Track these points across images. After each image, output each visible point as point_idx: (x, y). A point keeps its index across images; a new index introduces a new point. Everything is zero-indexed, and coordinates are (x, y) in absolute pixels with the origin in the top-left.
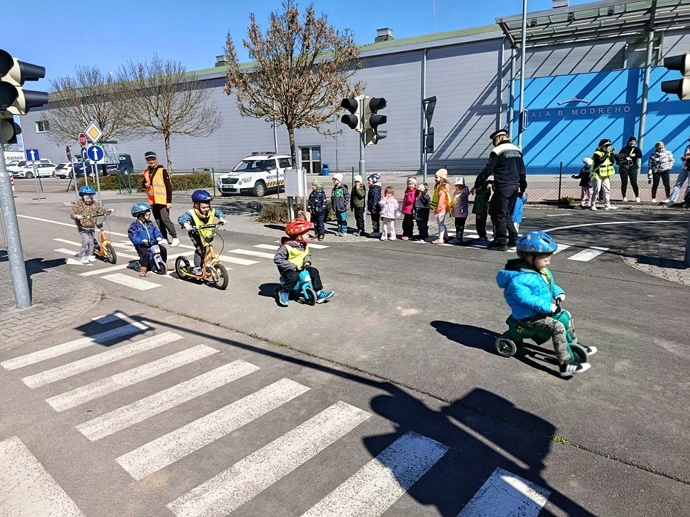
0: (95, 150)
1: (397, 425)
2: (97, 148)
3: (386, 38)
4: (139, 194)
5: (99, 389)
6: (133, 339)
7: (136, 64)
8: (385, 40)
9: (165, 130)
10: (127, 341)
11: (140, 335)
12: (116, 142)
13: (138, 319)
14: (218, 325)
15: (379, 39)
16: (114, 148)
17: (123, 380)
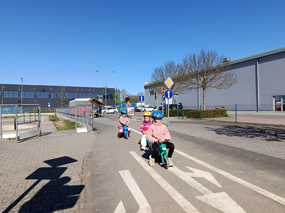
2: (170, 91)
4: (187, 119)
7: (192, 54)
12: (178, 94)
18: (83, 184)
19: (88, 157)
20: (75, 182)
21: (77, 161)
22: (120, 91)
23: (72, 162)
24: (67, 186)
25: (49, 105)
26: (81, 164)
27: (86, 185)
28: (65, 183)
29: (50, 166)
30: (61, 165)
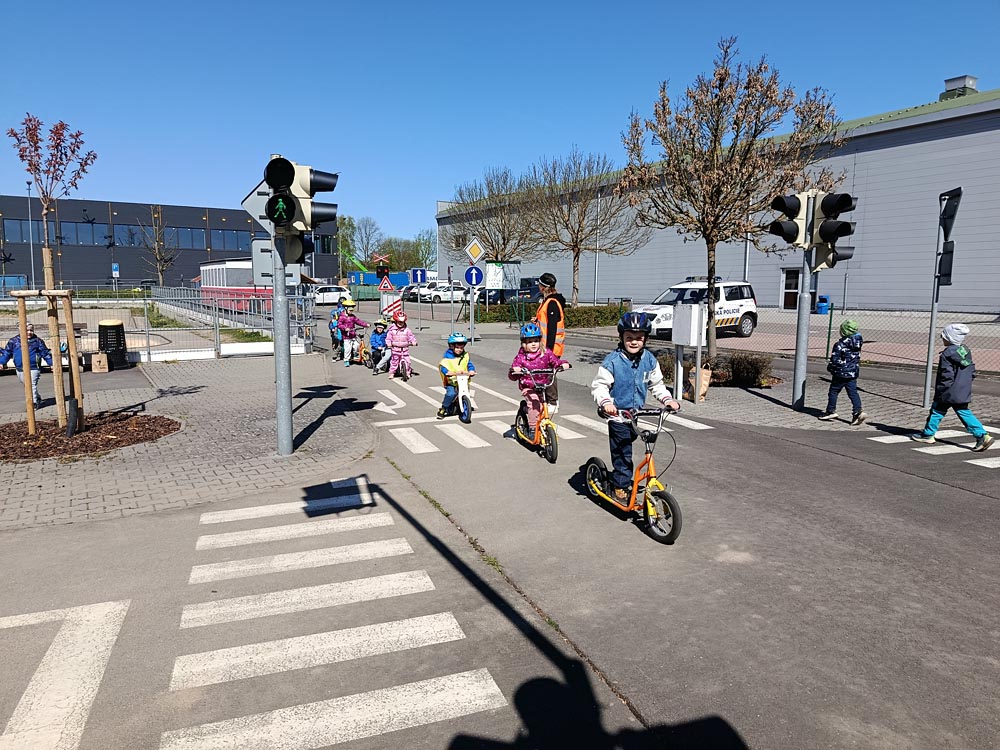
0: (474, 272)
1: (525, 732)
2: (477, 269)
3: (963, 91)
5: (249, 567)
6: (342, 514)
8: (959, 95)
9: (575, 247)
10: (334, 515)
11: (354, 511)
12: (519, 263)
13: (373, 488)
14: (447, 516)
15: (948, 95)
16: (516, 270)
17: (282, 562)
22: (356, 224)
25: (116, 270)
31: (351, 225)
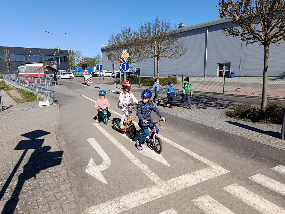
0: (125, 65)
4: (143, 87)
12: (135, 62)
18: (62, 150)
19: (59, 129)
20: (55, 149)
21: (50, 133)
22: (75, 53)
23: (47, 134)
24: (50, 152)
26: (55, 136)
27: (64, 151)
28: (48, 151)
29: (29, 139)
30: (38, 137)
31: (73, 53)
